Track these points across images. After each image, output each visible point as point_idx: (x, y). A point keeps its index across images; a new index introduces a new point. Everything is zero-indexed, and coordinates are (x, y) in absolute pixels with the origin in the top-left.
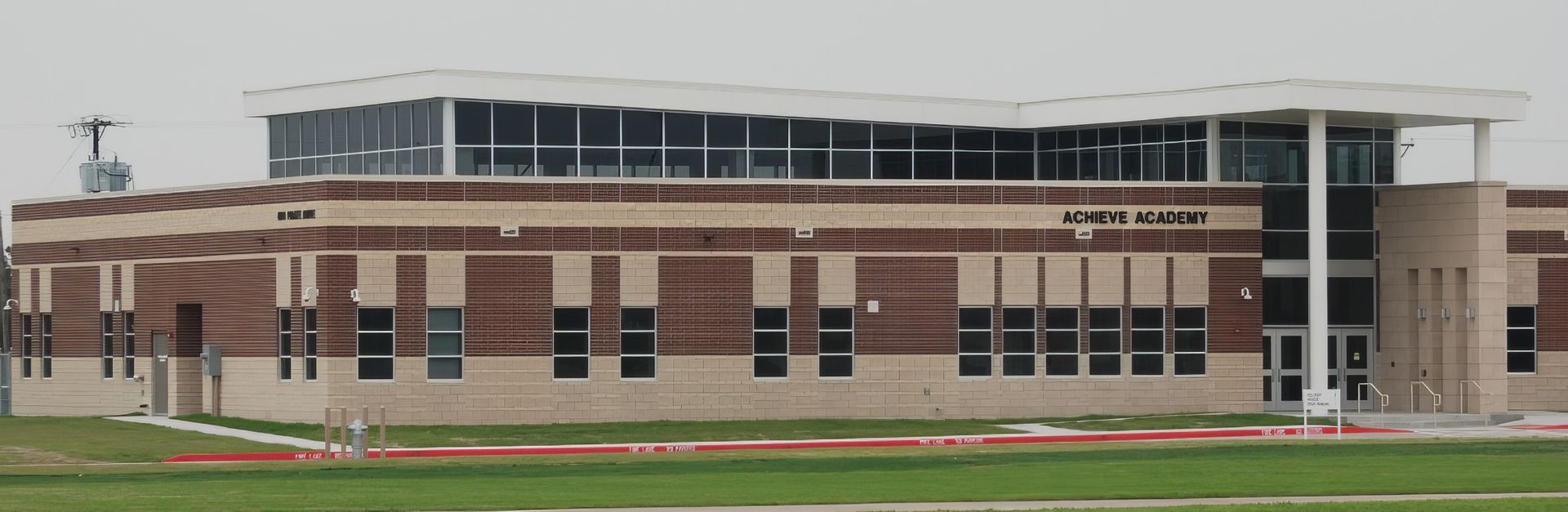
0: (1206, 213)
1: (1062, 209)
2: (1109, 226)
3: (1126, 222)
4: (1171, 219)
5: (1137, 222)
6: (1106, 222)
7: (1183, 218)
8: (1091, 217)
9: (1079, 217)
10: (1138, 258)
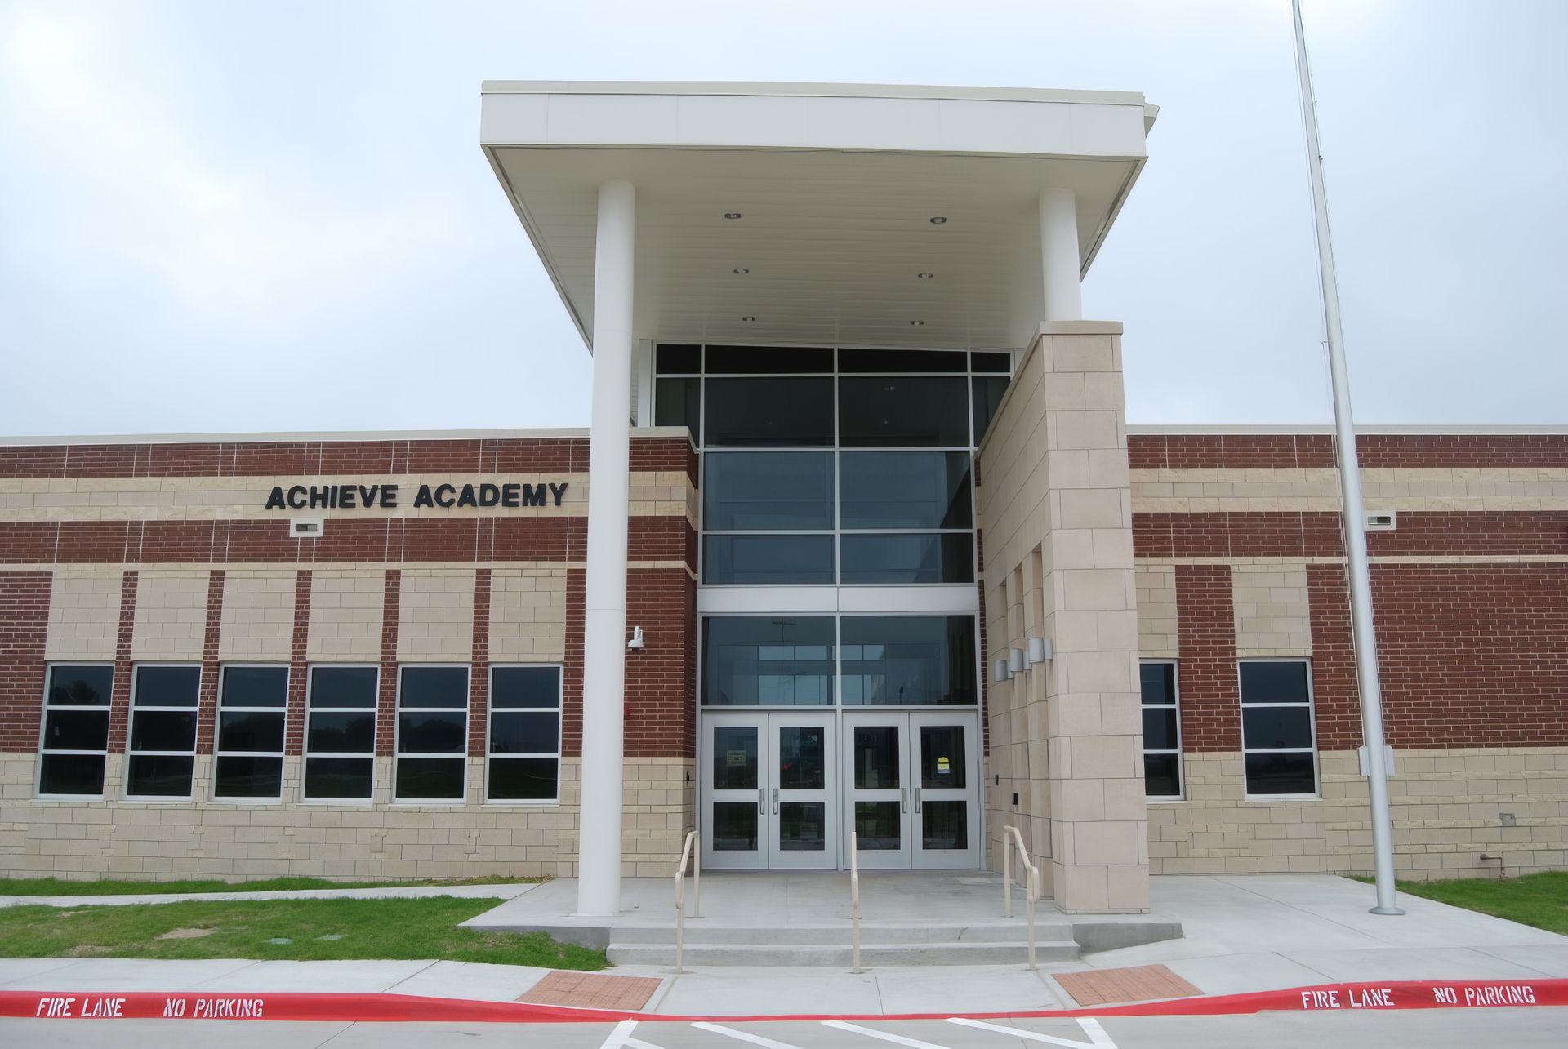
0: (564, 486)
1: (265, 484)
2: (360, 512)
3: (394, 505)
4: (489, 496)
5: (417, 505)
6: (353, 506)
7: (516, 496)
8: (324, 497)
9: (298, 498)
10: (414, 573)
